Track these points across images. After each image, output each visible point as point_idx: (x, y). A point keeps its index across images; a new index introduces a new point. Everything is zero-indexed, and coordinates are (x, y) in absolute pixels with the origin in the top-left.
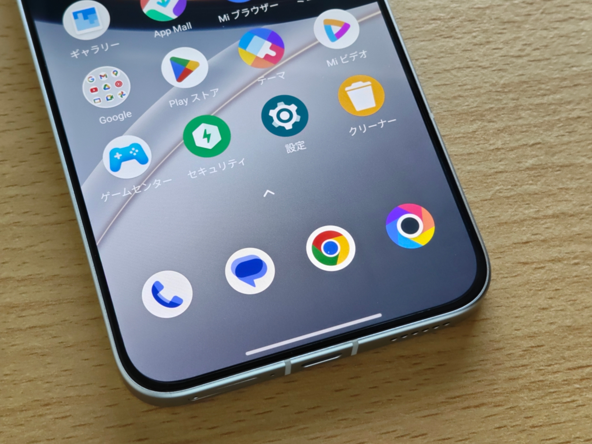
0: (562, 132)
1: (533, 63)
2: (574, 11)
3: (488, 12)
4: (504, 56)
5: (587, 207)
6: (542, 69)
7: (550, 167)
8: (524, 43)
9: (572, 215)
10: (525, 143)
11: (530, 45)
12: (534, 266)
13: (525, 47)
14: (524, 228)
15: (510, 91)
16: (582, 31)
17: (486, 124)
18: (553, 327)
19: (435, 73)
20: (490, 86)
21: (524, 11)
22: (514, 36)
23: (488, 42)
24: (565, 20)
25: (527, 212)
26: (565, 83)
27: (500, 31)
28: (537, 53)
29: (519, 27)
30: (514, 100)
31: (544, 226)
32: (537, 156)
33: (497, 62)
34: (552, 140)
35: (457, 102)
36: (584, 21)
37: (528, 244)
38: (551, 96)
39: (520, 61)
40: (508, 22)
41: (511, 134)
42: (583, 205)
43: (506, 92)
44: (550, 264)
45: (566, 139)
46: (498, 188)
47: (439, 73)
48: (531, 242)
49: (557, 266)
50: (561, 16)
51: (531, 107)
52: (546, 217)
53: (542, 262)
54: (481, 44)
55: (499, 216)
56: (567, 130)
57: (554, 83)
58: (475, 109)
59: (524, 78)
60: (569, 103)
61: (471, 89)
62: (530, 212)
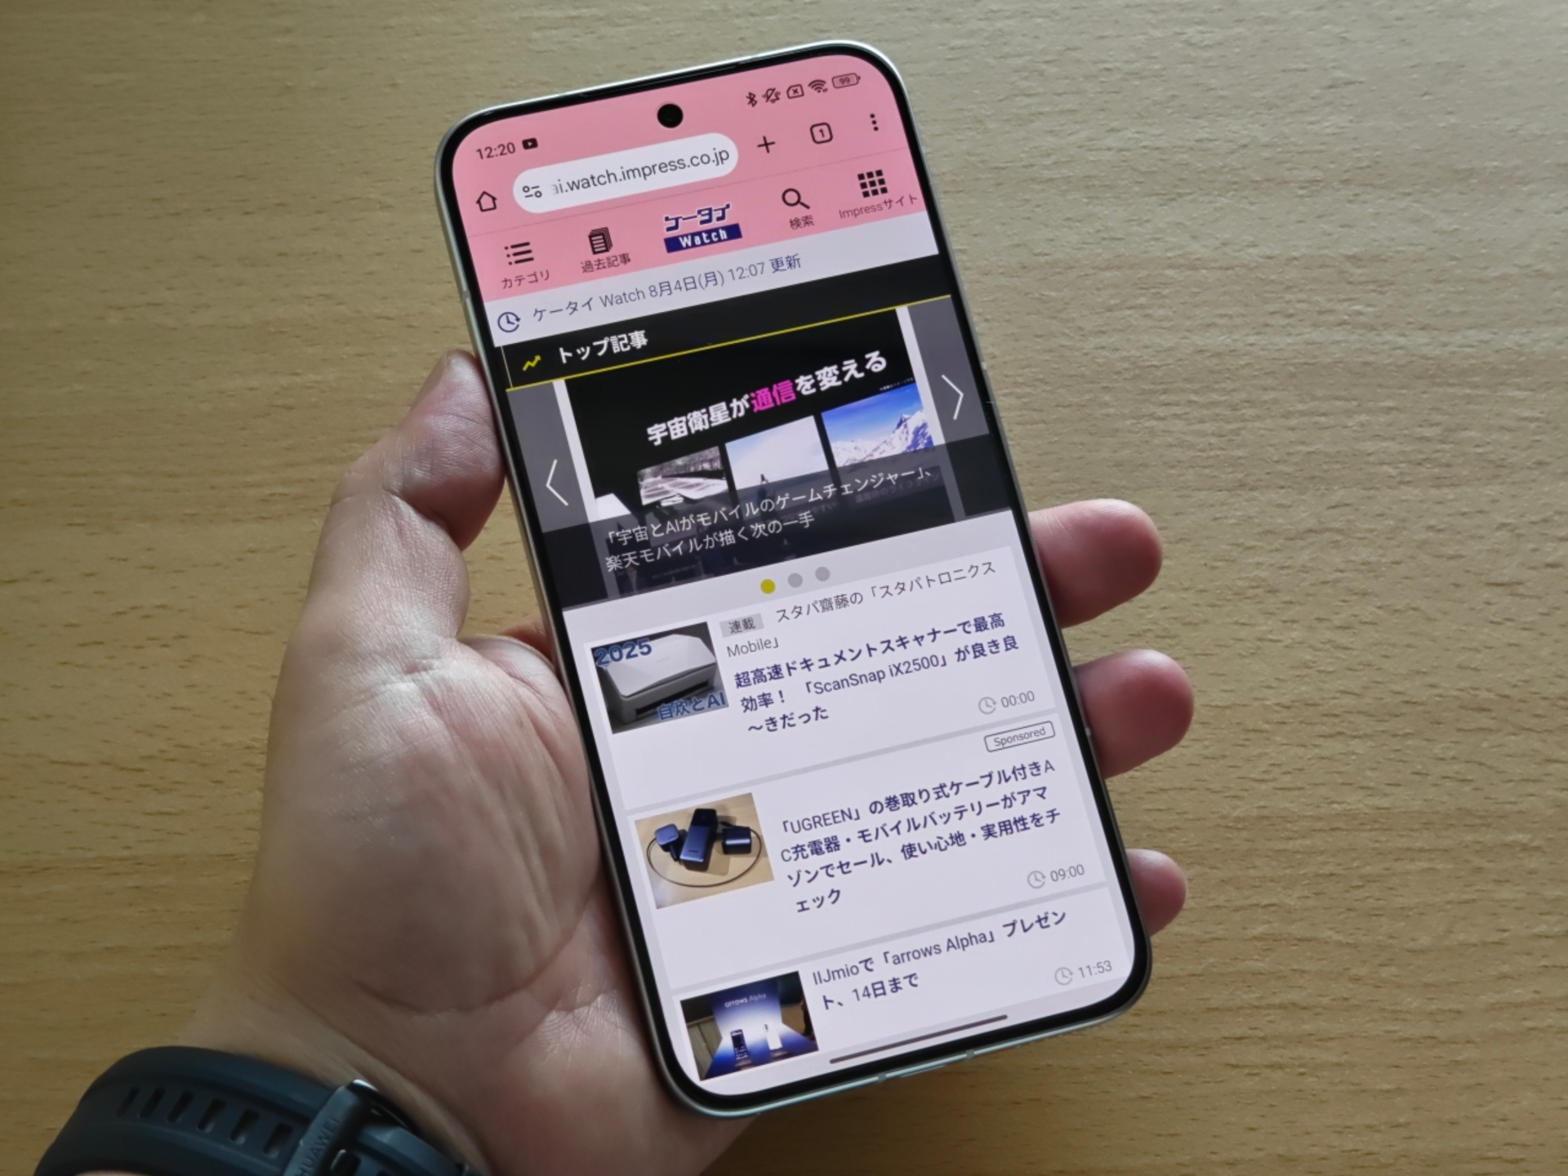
0: (1306, 893)
1: (1280, 792)
2: (1344, 724)
3: (1228, 712)
4: (1243, 778)
5: (1327, 999)
6: (1292, 802)
7: (1285, 939)
8: (1272, 762)
9: (1304, 1008)
10: (1255, 902)
11: (1279, 765)
12: (1246, 1071)
13: (1272, 768)
14: (1241, 1019)
15: (1244, 828)
16: (1354, 753)
17: (1207, 870)
18: (1260, 1154)
19: (1147, 793)
20: (1219, 817)
21: (1277, 717)
22: (1260, 750)
23: (1224, 757)
24: (1331, 736)
25: (1245, 997)
26: (1319, 825)
27: (1241, 742)
28: (1287, 778)
29: (1268, 739)
30: (1248, 841)
31: (1266, 1019)
32: (1269, 922)
33: (1232, 785)
34: (1292, 903)
35: (1171, 835)
36: (1357, 740)
37: (1243, 1041)
38: (1299, 841)
39: (1263, 787)
40: (1255, 731)
41: (1238, 888)
42: (1321, 996)
43: (1239, 829)
44: (1268, 1071)
45: (1310, 903)
46: (1211, 960)
47: (1151, 793)
48: (1247, 1038)
49: (1278, 1075)
50: (1326, 729)
51: (1270, 853)
52: (1270, 1006)
53: (1256, 1067)
54: (1214, 758)
55: (1208, 999)
56: (1314, 891)
57: (1304, 823)
58: (1196, 848)
59: (1265, 812)
60: (1322, 853)
61: (1193, 820)
62: (1251, 997)
